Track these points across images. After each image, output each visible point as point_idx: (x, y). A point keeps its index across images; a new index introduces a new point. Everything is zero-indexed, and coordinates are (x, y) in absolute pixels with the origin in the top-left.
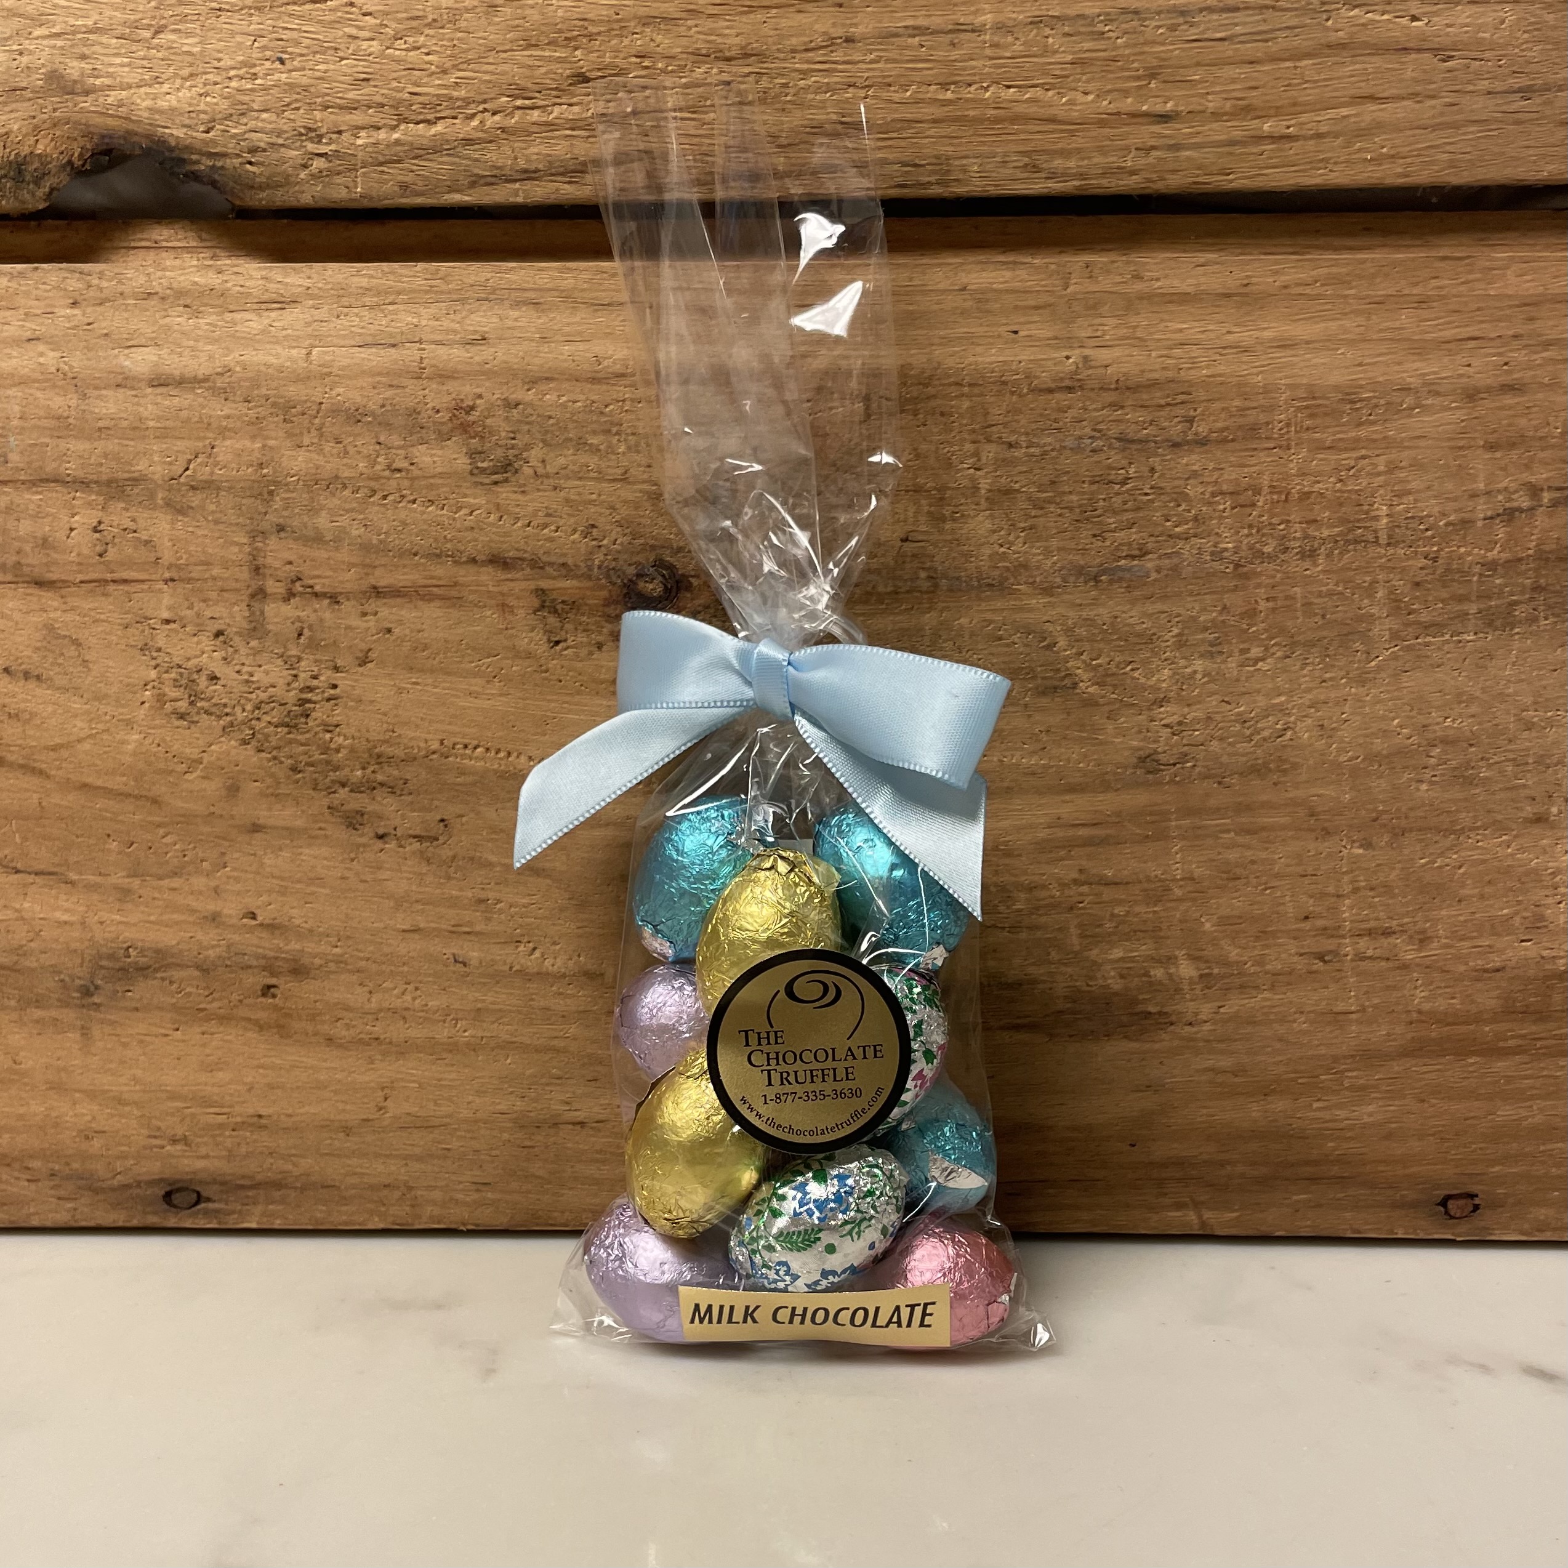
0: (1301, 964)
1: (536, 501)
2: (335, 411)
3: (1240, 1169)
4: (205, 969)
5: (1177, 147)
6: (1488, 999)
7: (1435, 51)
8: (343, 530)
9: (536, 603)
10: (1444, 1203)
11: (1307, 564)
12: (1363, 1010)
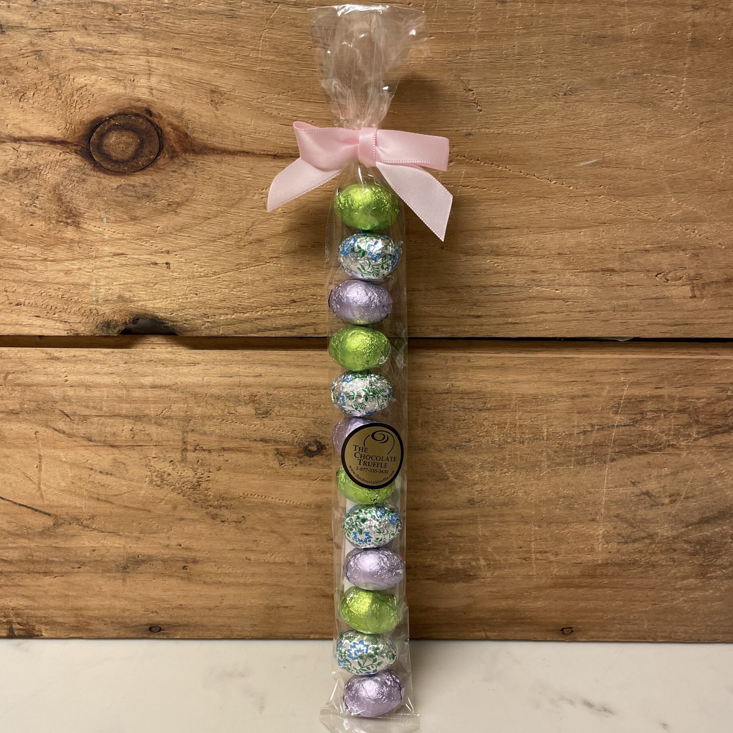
0: (518, 561)
1: (276, 423)
2: (212, 396)
3: (499, 620)
4: (164, 561)
5: (481, 325)
6: (577, 571)
7: (563, 299)
8: (213, 431)
9: (276, 452)
10: (562, 630)
11: (521, 445)
12: (538, 574)
